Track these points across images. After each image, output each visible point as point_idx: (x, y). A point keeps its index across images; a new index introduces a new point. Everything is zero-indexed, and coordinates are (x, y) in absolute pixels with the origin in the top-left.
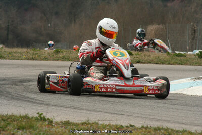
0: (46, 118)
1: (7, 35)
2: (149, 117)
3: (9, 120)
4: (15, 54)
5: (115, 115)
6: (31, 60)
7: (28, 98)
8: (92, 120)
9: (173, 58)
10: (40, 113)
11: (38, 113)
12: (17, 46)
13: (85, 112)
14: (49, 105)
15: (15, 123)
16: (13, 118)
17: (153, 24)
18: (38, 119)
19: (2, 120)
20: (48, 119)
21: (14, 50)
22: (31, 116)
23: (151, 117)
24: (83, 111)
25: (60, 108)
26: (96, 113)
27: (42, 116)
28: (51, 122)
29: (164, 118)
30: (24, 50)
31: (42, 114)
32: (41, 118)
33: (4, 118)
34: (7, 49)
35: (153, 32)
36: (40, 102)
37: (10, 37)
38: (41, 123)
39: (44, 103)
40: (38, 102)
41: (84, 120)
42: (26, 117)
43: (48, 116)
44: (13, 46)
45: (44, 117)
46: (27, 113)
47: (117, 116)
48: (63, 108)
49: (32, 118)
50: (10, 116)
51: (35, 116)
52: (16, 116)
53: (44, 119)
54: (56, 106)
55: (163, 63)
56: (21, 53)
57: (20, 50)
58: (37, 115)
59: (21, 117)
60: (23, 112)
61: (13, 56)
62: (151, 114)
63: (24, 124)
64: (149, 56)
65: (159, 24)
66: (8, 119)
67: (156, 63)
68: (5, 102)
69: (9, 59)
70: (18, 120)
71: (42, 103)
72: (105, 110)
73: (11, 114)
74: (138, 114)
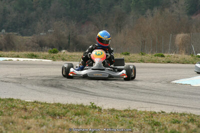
0: (97, 106)
1: (69, 42)
2: (177, 105)
3: (68, 108)
4: (74, 57)
5: (150, 104)
8: (132, 108)
9: (195, 59)
11: (91, 103)
12: (76, 51)
13: (127, 101)
14: (100, 96)
15: (73, 110)
16: (72, 106)
17: (180, 33)
18: (91, 107)
20: (99, 107)
21: (74, 54)
22: (85, 105)
24: (125, 101)
25: (108, 99)
26: (135, 102)
27: (94, 105)
28: (100, 109)
29: (188, 106)
31: (94, 103)
32: (93, 106)
33: (65, 107)
34: (68, 54)
35: (181, 39)
37: (71, 44)
38: (93, 110)
39: (96, 94)
41: (126, 107)
42: (82, 106)
43: (98, 105)
44: (73, 51)
45: (95, 106)
46: (82, 102)
47: (152, 104)
48: (110, 99)
49: (87, 106)
50: (69, 105)
52: (74, 105)
53: (95, 107)
54: (105, 97)
55: (188, 63)
57: (78, 54)
58: (90, 104)
59: (78, 106)
60: (79, 102)
61: (72, 58)
62: (178, 103)
63: (79, 111)
64: (178, 57)
65: (185, 33)
67: (183, 63)
68: (66, 94)
69: (69, 61)
70: (76, 108)
71: (94, 95)
72: (143, 100)
73: (70, 103)
74: (168, 102)
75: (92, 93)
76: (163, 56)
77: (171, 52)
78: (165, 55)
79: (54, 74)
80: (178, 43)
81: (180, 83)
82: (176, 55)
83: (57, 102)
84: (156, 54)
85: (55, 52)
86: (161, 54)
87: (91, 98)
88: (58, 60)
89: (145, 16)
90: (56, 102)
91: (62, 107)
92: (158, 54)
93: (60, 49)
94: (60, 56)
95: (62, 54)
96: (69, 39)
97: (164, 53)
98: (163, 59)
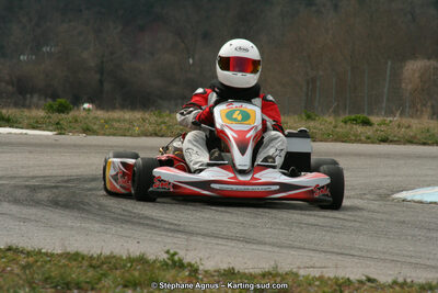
0: (185, 261)
1: (101, 82)
2: (409, 260)
3: (105, 266)
4: (116, 125)
5: (334, 257)
6: (151, 135)
7: (147, 218)
8: (284, 267)
10: (172, 252)
11: (168, 252)
12: (123, 107)
14: (191, 233)
15: (118, 272)
16: (114, 260)
17: (416, 58)
18: (167, 264)
19: (91, 266)
20: (190, 265)
21: (116, 114)
22: (151, 257)
23: (413, 260)
24: (262, 247)
25: (214, 241)
26: (292, 252)
27: (176, 258)
28: (194, 271)
30: (138, 115)
31: (175, 254)
32: (174, 262)
33: (94, 262)
34: (100, 114)
35: (417, 75)
36: (172, 227)
37: (107, 86)
38: (173, 272)
39: (181, 228)
40: (167, 226)
41: (266, 266)
42: (142, 260)
43: (189, 257)
44: (113, 108)
45: (180, 261)
46: (143, 251)
47: (339, 257)
48: (220, 241)
49: (155, 261)
50: (107, 258)
51: (161, 258)
52: (121, 258)
53: (180, 265)
54: (204, 235)
56: (131, 122)
57: (128, 115)
58: (165, 256)
59: (130, 260)
60: (134, 250)
61: (112, 127)
62: (412, 254)
63: (136, 274)
64: (409, 127)
65: (429, 59)
66: (103, 263)
67: (424, 144)
68: (97, 226)
69: (104, 135)
70: (125, 266)
71: (176, 230)
72: (312, 246)
73: (108, 253)
74: (384, 253)
75: (171, 224)
76: (366, 123)
77: (390, 113)
78: (373, 119)
79: (60, 172)
80: (410, 87)
81: (417, 198)
82: (405, 121)
83: (71, 249)
84: (347, 116)
85: (63, 109)
86: (362, 116)
87: (169, 240)
88: (73, 131)
89: (314, 8)
90: (69, 250)
91: (86, 263)
92: (353, 117)
93: (77, 101)
94: (76, 121)
95: (83, 114)
96: (102, 74)
97: (371, 113)
98: (368, 131)
